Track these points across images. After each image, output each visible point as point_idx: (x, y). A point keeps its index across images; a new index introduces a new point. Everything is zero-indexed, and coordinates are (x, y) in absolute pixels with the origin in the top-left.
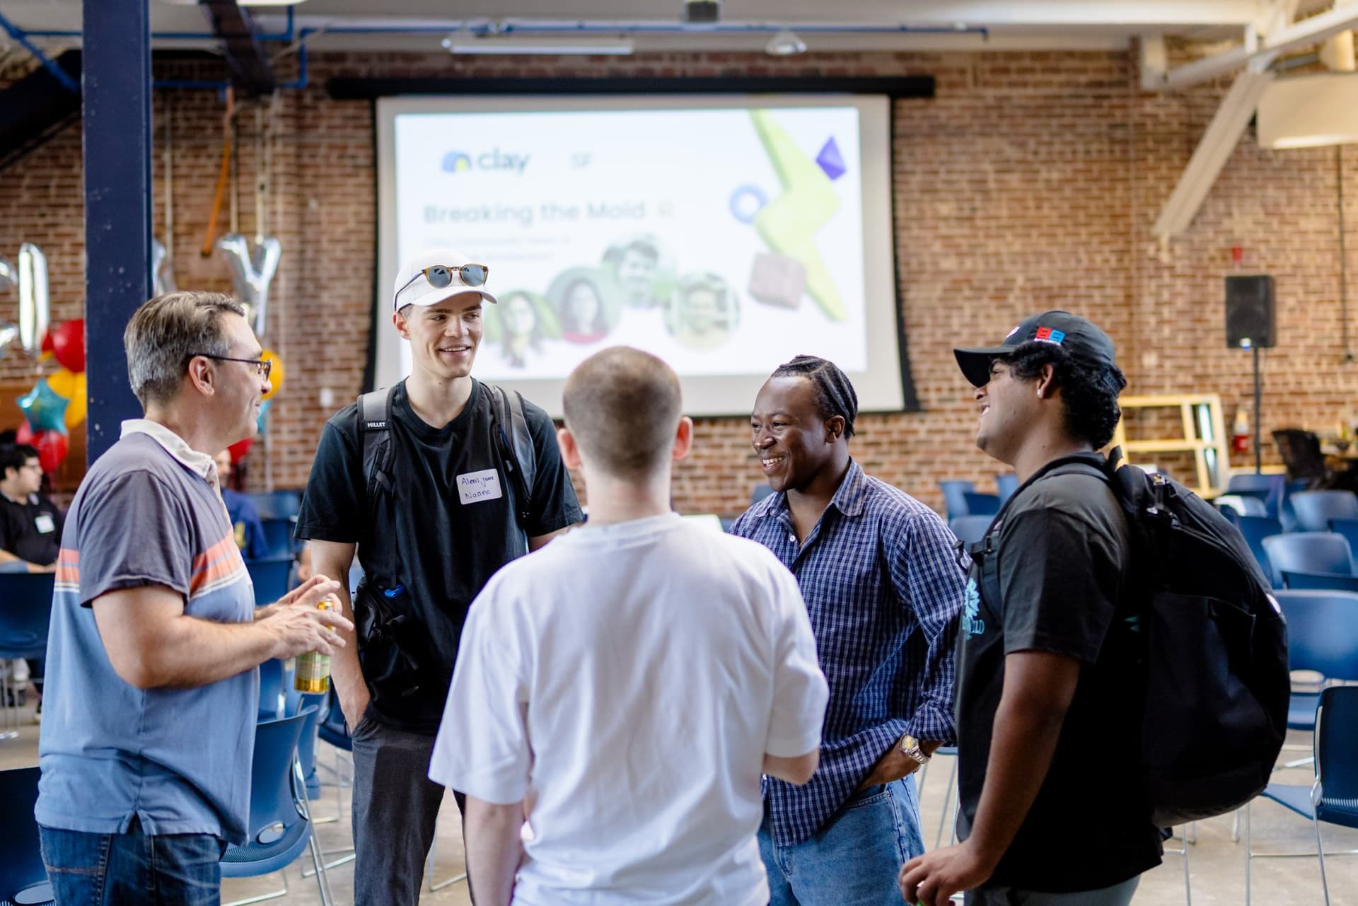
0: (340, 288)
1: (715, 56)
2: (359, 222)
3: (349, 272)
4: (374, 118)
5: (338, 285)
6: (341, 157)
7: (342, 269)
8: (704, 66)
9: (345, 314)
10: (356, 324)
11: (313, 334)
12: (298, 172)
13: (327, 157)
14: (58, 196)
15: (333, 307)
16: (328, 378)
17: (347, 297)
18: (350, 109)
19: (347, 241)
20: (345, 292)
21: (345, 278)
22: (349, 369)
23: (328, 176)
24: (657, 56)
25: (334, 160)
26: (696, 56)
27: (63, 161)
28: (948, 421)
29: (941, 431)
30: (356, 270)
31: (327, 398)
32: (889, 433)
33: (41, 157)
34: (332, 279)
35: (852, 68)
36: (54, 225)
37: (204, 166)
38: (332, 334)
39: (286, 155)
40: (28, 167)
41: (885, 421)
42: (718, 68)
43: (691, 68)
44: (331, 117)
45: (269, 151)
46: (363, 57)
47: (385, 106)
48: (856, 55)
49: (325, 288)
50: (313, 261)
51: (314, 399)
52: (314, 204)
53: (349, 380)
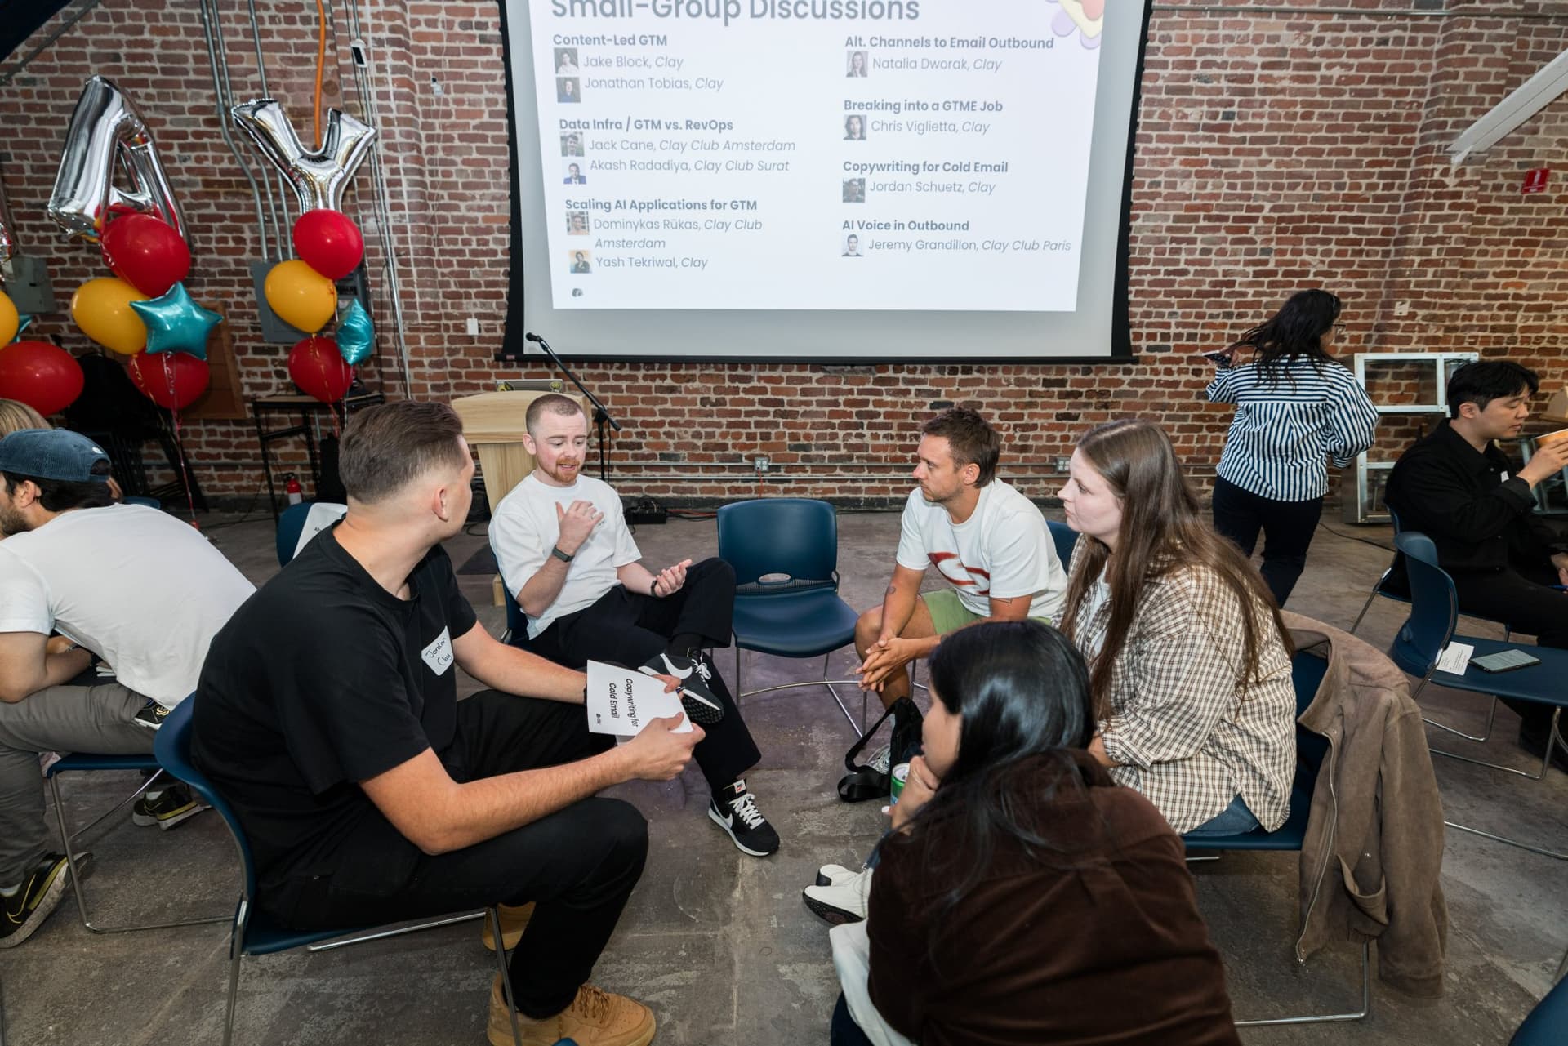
0: (479, 198)
2: (492, 114)
3: (488, 180)
5: (477, 193)
6: (466, 25)
7: (480, 174)
9: (488, 231)
10: (499, 243)
11: (453, 253)
12: (404, 46)
14: (132, 70)
15: (475, 220)
16: (472, 305)
17: (490, 208)
19: (484, 139)
20: (485, 203)
21: (486, 186)
22: (498, 295)
23: (454, 51)
25: (457, 29)
27: (128, 22)
28: (1155, 372)
29: (1149, 383)
30: (496, 175)
31: (472, 327)
32: (1090, 383)
33: (103, 17)
34: (466, 186)
37: (302, 34)
38: (474, 253)
40: (88, 30)
41: (1087, 372)
49: (463, 198)
50: (443, 162)
51: (460, 328)
52: (437, 87)
53: (498, 307)
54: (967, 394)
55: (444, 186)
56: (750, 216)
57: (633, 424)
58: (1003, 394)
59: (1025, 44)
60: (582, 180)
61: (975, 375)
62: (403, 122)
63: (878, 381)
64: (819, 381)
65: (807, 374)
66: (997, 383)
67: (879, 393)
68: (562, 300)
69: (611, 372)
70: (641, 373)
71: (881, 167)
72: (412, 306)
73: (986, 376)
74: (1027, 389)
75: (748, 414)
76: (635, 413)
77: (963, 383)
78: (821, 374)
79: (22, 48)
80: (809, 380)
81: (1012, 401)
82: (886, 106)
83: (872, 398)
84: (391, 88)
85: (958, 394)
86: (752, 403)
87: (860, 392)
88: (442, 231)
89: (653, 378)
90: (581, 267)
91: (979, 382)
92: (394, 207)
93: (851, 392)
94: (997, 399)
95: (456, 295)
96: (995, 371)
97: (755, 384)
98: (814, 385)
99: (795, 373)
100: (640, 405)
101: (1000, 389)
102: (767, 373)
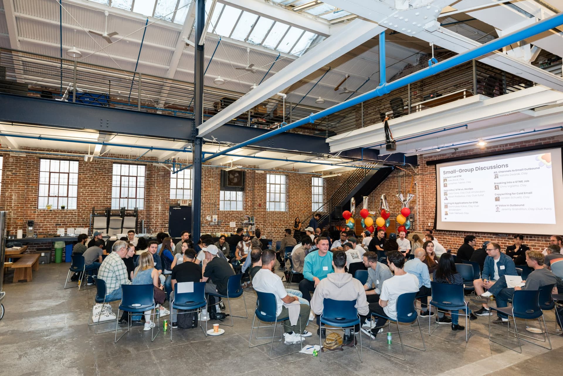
1: (511, 144)
3: (434, 199)
4: (436, 168)
6: (432, 177)
8: (509, 147)
9: (433, 208)
11: (428, 212)
12: (422, 181)
13: (429, 177)
15: (430, 206)
16: (430, 221)
18: (433, 167)
19: (433, 193)
20: (432, 203)
22: (434, 219)
23: (430, 180)
24: (497, 147)
26: (506, 145)
35: (551, 141)
36: (389, 192)
38: (430, 212)
39: (421, 177)
42: (512, 147)
43: (505, 148)
44: (430, 169)
45: (418, 177)
46: (435, 156)
47: (438, 165)
48: (553, 138)
49: (430, 203)
50: (427, 197)
51: (428, 224)
52: (427, 186)
53: (433, 221)
54: (532, 243)
55: (427, 201)
56: (476, 204)
57: (456, 244)
58: (542, 244)
59: (533, 169)
60: (447, 199)
61: (533, 238)
62: (421, 192)
63: (508, 238)
64: (495, 238)
65: (492, 236)
66: (540, 241)
67: (509, 241)
68: (443, 220)
69: (453, 234)
70: (458, 234)
71: (503, 194)
72: (420, 221)
73: (536, 239)
74: (548, 243)
75: (479, 244)
76: (457, 242)
77: (530, 240)
78: (495, 236)
79: (379, 186)
80: (492, 237)
81: (545, 245)
82: (503, 183)
83: (507, 242)
84: (420, 187)
85: (529, 243)
86: (480, 241)
87: (504, 241)
88: (426, 208)
89: (460, 235)
90: (446, 214)
91: (534, 240)
92: (419, 205)
93: (502, 241)
94: (540, 245)
95: (427, 219)
96: (538, 238)
97: (481, 237)
98: (494, 238)
99: (489, 236)
100: (458, 241)
101: (541, 242)
102: (483, 235)
